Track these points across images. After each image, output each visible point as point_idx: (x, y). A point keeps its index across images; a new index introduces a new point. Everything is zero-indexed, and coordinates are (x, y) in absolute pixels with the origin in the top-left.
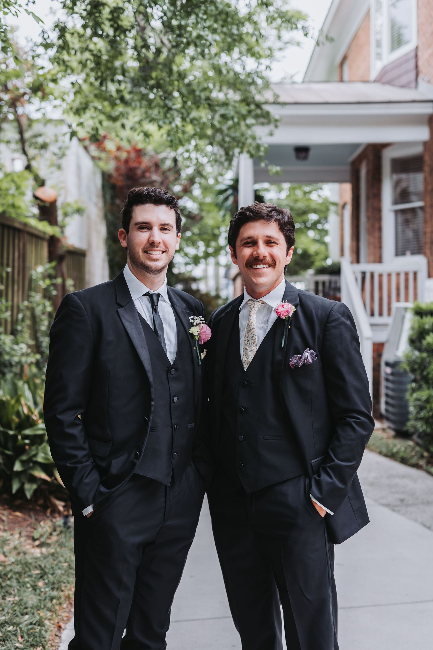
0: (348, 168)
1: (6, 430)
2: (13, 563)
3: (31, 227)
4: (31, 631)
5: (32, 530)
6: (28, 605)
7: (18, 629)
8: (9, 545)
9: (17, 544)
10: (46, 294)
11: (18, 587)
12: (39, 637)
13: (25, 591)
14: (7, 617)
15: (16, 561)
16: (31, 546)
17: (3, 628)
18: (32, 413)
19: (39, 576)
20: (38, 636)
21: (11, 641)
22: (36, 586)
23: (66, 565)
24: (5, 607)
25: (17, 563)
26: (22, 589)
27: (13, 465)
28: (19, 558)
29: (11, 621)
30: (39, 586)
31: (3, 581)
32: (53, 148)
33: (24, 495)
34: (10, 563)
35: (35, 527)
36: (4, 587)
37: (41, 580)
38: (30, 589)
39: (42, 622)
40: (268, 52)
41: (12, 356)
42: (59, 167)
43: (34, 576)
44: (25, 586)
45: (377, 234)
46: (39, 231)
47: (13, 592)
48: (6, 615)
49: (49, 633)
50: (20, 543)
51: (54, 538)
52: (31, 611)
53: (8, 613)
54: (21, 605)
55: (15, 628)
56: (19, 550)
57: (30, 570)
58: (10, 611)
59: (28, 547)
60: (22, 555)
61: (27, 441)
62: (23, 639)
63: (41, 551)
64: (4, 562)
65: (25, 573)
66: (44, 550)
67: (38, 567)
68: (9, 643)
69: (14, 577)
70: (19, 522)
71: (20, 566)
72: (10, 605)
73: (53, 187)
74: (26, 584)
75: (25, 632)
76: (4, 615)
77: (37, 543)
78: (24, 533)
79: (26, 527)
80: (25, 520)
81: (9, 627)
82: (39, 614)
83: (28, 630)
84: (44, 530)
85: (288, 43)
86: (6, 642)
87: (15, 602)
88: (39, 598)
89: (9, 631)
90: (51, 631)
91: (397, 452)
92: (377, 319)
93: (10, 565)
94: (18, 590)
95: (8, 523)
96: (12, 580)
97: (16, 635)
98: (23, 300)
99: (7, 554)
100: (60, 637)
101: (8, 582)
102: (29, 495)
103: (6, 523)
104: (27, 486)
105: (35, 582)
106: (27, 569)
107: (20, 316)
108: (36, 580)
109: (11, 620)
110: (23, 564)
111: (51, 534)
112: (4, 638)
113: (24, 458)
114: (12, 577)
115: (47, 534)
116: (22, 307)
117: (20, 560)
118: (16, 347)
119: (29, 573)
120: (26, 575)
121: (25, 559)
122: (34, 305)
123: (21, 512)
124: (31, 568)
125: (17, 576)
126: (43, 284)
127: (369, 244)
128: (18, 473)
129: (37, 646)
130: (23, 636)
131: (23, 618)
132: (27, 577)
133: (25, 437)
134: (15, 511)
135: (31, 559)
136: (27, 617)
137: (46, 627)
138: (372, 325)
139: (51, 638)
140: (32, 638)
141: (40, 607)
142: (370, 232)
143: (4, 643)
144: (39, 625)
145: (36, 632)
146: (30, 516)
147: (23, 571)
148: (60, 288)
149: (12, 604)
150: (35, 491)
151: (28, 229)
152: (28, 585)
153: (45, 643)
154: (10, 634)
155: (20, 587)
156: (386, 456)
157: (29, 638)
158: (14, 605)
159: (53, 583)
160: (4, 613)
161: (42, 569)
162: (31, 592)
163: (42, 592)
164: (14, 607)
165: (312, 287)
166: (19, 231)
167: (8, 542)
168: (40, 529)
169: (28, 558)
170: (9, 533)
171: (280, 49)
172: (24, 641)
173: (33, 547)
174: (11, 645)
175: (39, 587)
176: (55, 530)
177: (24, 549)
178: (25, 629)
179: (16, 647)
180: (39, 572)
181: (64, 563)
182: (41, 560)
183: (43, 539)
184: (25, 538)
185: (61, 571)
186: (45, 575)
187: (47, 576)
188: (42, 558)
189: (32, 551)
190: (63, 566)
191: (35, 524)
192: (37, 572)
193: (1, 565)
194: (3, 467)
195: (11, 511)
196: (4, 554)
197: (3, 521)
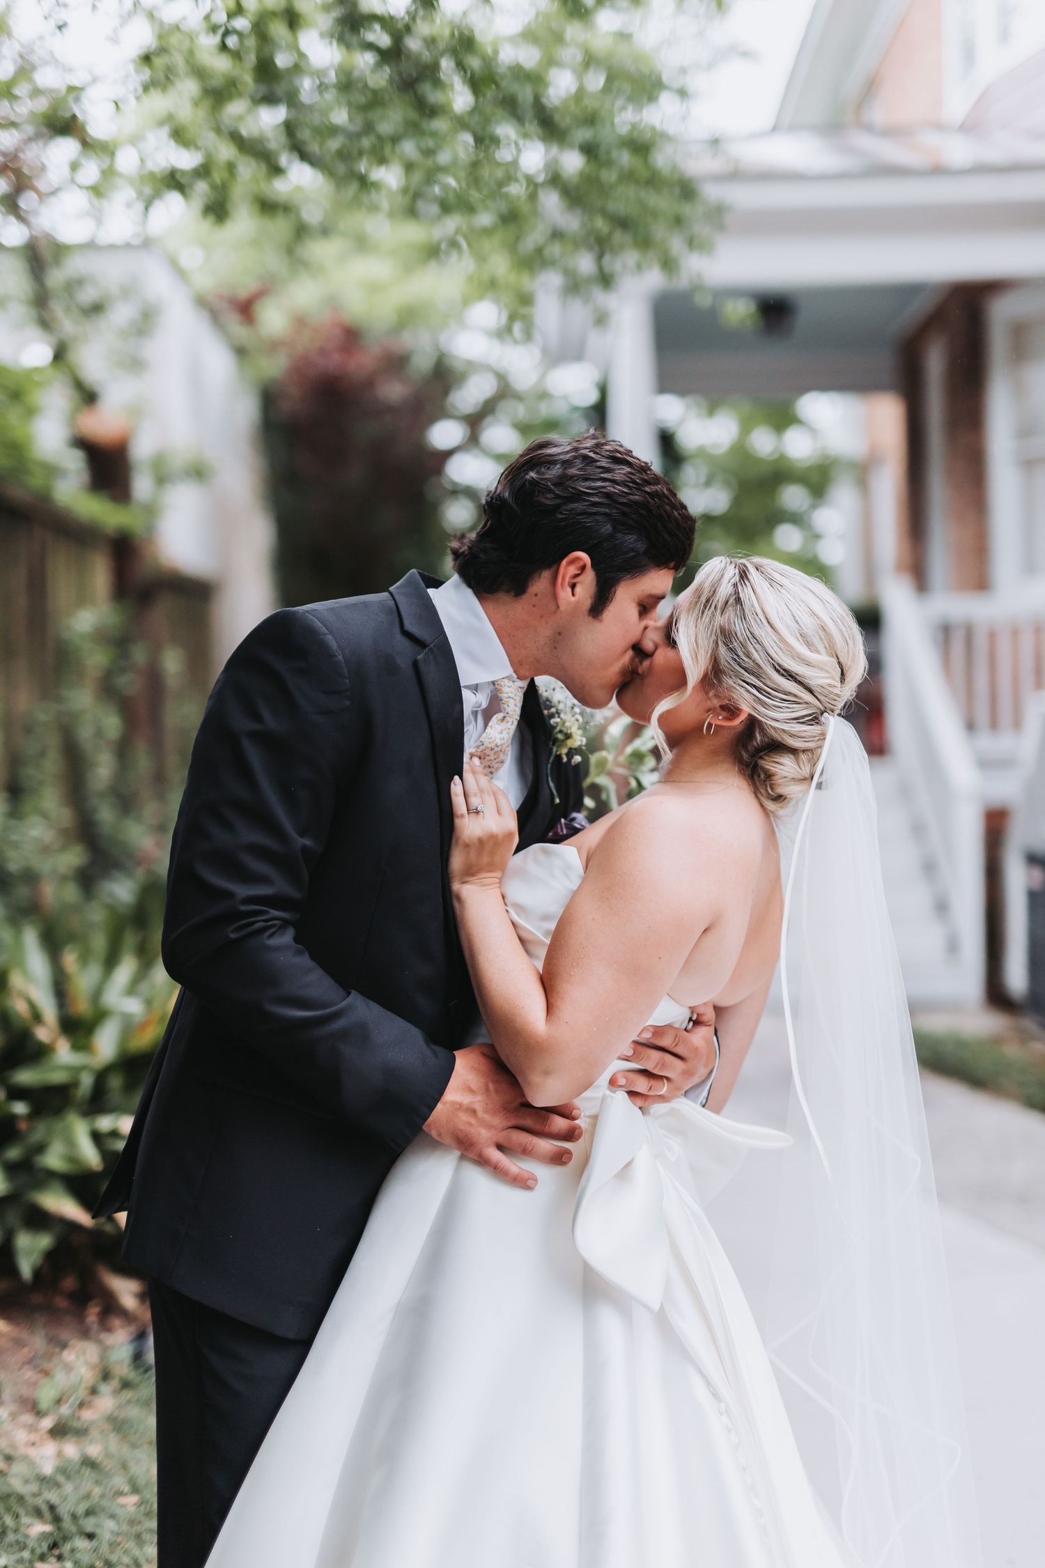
5: (36, 1377)
16: (30, 1434)
18: (37, 1017)
19: (46, 1544)
23: (131, 1501)
33: (15, 1269)
35: (46, 1366)
37: (52, 1559)
42: (136, 366)
43: (30, 1545)
51: (106, 1402)
57: (18, 1524)
59: (21, 1436)
61: (20, 1108)
63: (60, 1451)
66: (68, 1447)
67: (44, 1508)
77: (49, 1421)
79: (20, 1369)
80: (19, 1343)
84: (73, 1378)
92: (985, 741)
102: (26, 1268)
104: (23, 1240)
106: (8, 1520)
108: (37, 1557)
111: (94, 1391)
113: (13, 1153)
115: (82, 1393)
119: (14, 1535)
121: (7, 1480)
123: (7, 1318)
124: (22, 1512)
133: (18, 1093)
146: (32, 1330)
148: (142, 672)
150: (49, 1255)
161: (57, 1519)
166: (26, 514)
168: (61, 1379)
169: (18, 1476)
173: (37, 1437)
176: (106, 1376)
177: (7, 1444)
180: (48, 1528)
181: (126, 1494)
182: (58, 1485)
183: (65, 1410)
184: (13, 1407)
185: (118, 1523)
186: (66, 1538)
187: (71, 1545)
188: (61, 1479)
189: (33, 1452)
190: (123, 1506)
191: (49, 1356)
192: (38, 1528)
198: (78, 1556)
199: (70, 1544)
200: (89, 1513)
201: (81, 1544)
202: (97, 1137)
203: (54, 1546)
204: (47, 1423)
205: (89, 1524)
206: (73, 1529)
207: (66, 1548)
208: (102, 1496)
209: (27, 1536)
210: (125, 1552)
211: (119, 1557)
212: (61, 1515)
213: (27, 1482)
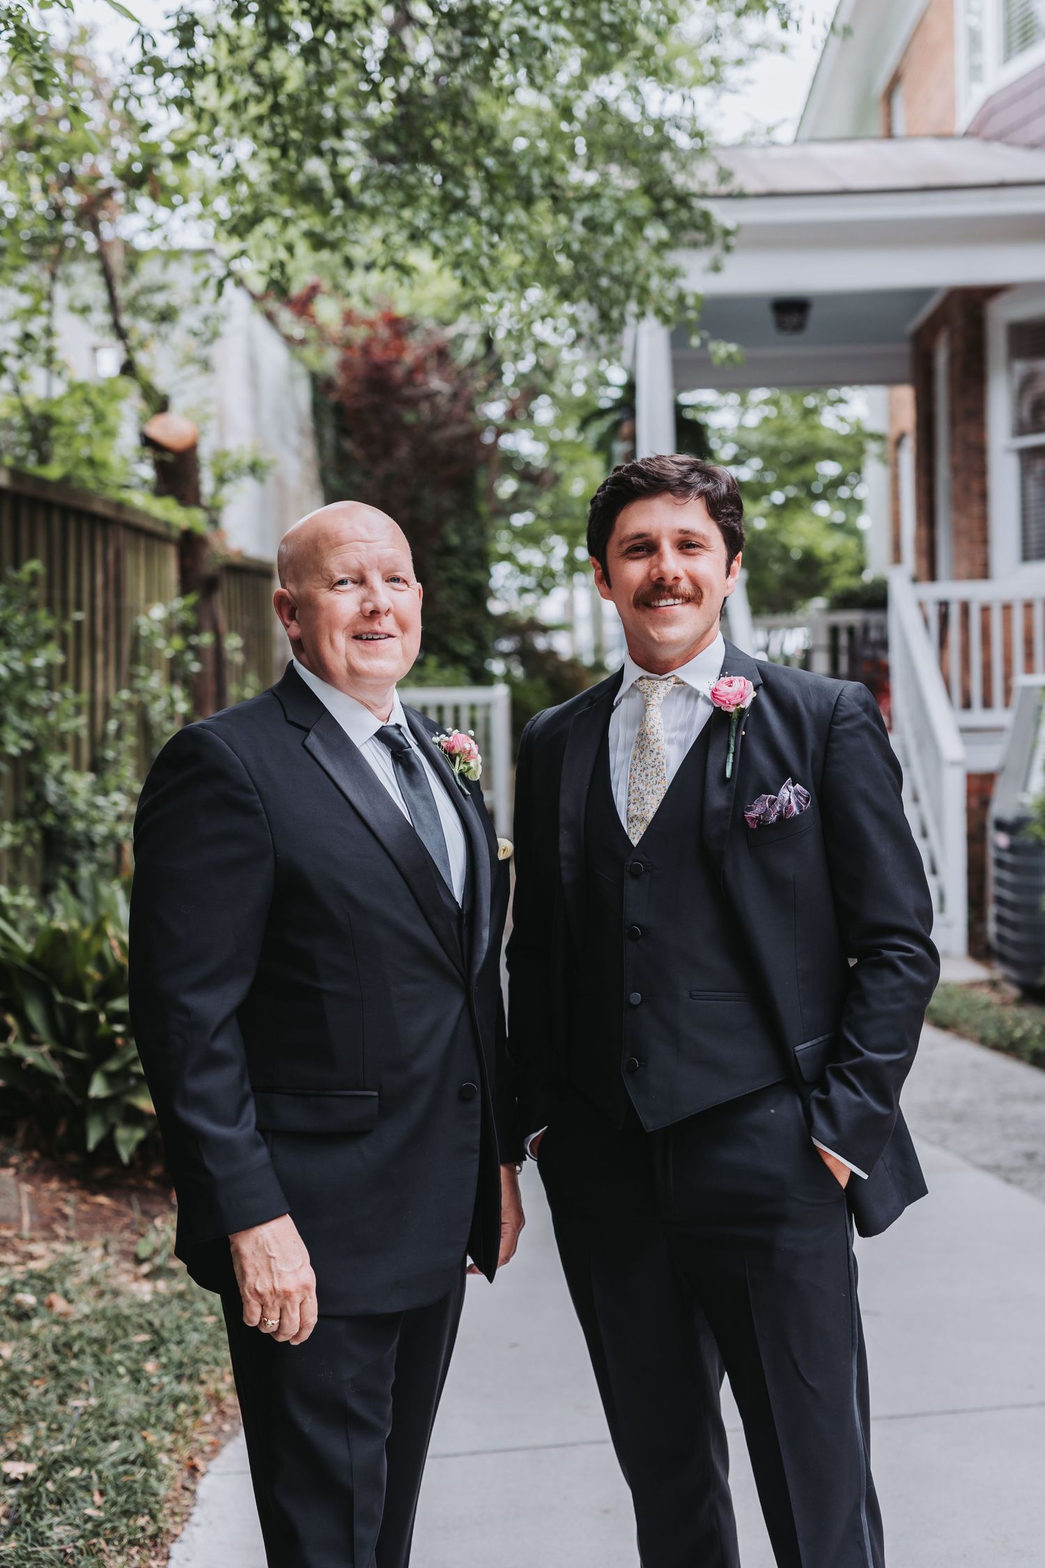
0: (905, 348)
1: (69, 1001)
2: (87, 1317)
3: (135, 511)
4: (124, 1479)
5: (134, 1237)
6: (118, 1417)
7: (93, 1473)
8: (77, 1273)
9: (97, 1273)
10: (176, 673)
11: (97, 1375)
12: (143, 1493)
13: (113, 1384)
14: (68, 1447)
15: (94, 1312)
16: (131, 1277)
17: (57, 1472)
19: (148, 1348)
20: (139, 1491)
21: (75, 1502)
22: (140, 1370)
23: (211, 1320)
24: (66, 1421)
25: (97, 1317)
26: (107, 1379)
27: (87, 1083)
28: (101, 1304)
29: (78, 1456)
30: (147, 1372)
31: (63, 1362)
32: (189, 320)
33: (116, 1156)
34: (78, 1316)
35: (142, 1230)
36: (65, 1374)
37: (152, 1358)
38: (126, 1380)
39: (151, 1457)
40: (709, 71)
41: (93, 822)
42: (206, 365)
43: (136, 1347)
44: (114, 1372)
45: (975, 509)
46: (156, 520)
47: (84, 1387)
48: (67, 1440)
49: (166, 1482)
50: (106, 1269)
52: (125, 1431)
53: (71, 1436)
54: (102, 1416)
55: (85, 1473)
56: (103, 1287)
57: (126, 1334)
58: (77, 1432)
59: (124, 1278)
60: (108, 1297)
61: (119, 1028)
62: (105, 1499)
63: (155, 1287)
64: (65, 1315)
65: (115, 1340)
66: (161, 1285)
67: (146, 1326)
68: (71, 1507)
69: (88, 1350)
70: (105, 1220)
71: (102, 1323)
72: (76, 1415)
73: (186, 414)
74: (115, 1368)
75: (110, 1482)
76: (62, 1442)
77: (145, 1268)
78: (113, 1247)
79: (121, 1231)
80: (118, 1214)
81: (72, 1469)
82: (144, 1438)
83: (117, 1477)
84: (163, 1237)
85: (757, 46)
86: (65, 1505)
87: (90, 1410)
88: (147, 1399)
89: (73, 1480)
90: (173, 1478)
91: (1024, 1039)
92: (978, 717)
93: (79, 1321)
94: (97, 1381)
95: (78, 1222)
96: (82, 1357)
97: (87, 1489)
98: (118, 689)
99: (72, 1295)
100: (193, 1492)
101: (74, 1363)
102: (125, 1154)
103: (71, 1222)
104: (122, 1133)
105: (136, 1361)
106: (119, 1332)
107: (112, 726)
108: (140, 1357)
109: (77, 1452)
110: (109, 1320)
112: (61, 1497)
113: (113, 1066)
114: (82, 1351)
116: (115, 704)
117: (103, 1311)
118: (100, 801)
119: (122, 1342)
120: (116, 1346)
121: (116, 1307)
122: (146, 698)
123: (108, 1195)
124: (130, 1329)
125: (95, 1347)
126: (168, 648)
127: (957, 533)
128: (100, 1103)
129: (137, 1513)
130: (106, 1490)
131: (107, 1448)
132: (118, 1351)
133: (116, 1017)
134: (95, 1193)
135: (130, 1306)
136: (115, 1445)
137: (160, 1468)
138: (965, 731)
139: (171, 1494)
140: (124, 1497)
141: (148, 1421)
142: (959, 504)
143: (58, 1508)
144: (143, 1465)
145: (135, 1482)
146: (130, 1205)
147: (110, 1337)
148: (209, 657)
149: (82, 1415)
150: (142, 1146)
151: (127, 517)
152: (122, 1370)
153: (157, 1507)
154: (73, 1486)
155: (102, 1374)
156: (996, 1047)
157: (119, 1494)
158: (85, 1417)
159: (181, 1365)
160: (61, 1436)
161: (155, 1332)
162: (127, 1385)
163: (153, 1385)
164: (86, 1422)
165: (823, 639)
166: (105, 521)
167: (77, 1267)
168: (152, 1237)
169: (122, 1302)
170: (78, 1247)
171: (740, 62)
172: (106, 1502)
173: (136, 1278)
174: (74, 1512)
175: (147, 1375)
177: (114, 1283)
178: (109, 1473)
179: (86, 1517)
180: (148, 1337)
181: (206, 1315)
182: (153, 1310)
183: (158, 1260)
184: (117, 1257)
185: (200, 1334)
186: (162, 1344)
187: (166, 1348)
188: (156, 1305)
189: (133, 1288)
190: (204, 1323)
191: (142, 1224)
192: (142, 1337)
193: (57, 1322)
194: (63, 1088)
195: (84, 1194)
196: (66, 1295)
197: (65, 1217)
198: (171, 1355)
201: (173, 1347)
203: (154, 1348)
205: (180, 1335)
206: (168, 1338)
208: (188, 1318)
209: (133, 1343)
210: (207, 1353)
212: (159, 1327)
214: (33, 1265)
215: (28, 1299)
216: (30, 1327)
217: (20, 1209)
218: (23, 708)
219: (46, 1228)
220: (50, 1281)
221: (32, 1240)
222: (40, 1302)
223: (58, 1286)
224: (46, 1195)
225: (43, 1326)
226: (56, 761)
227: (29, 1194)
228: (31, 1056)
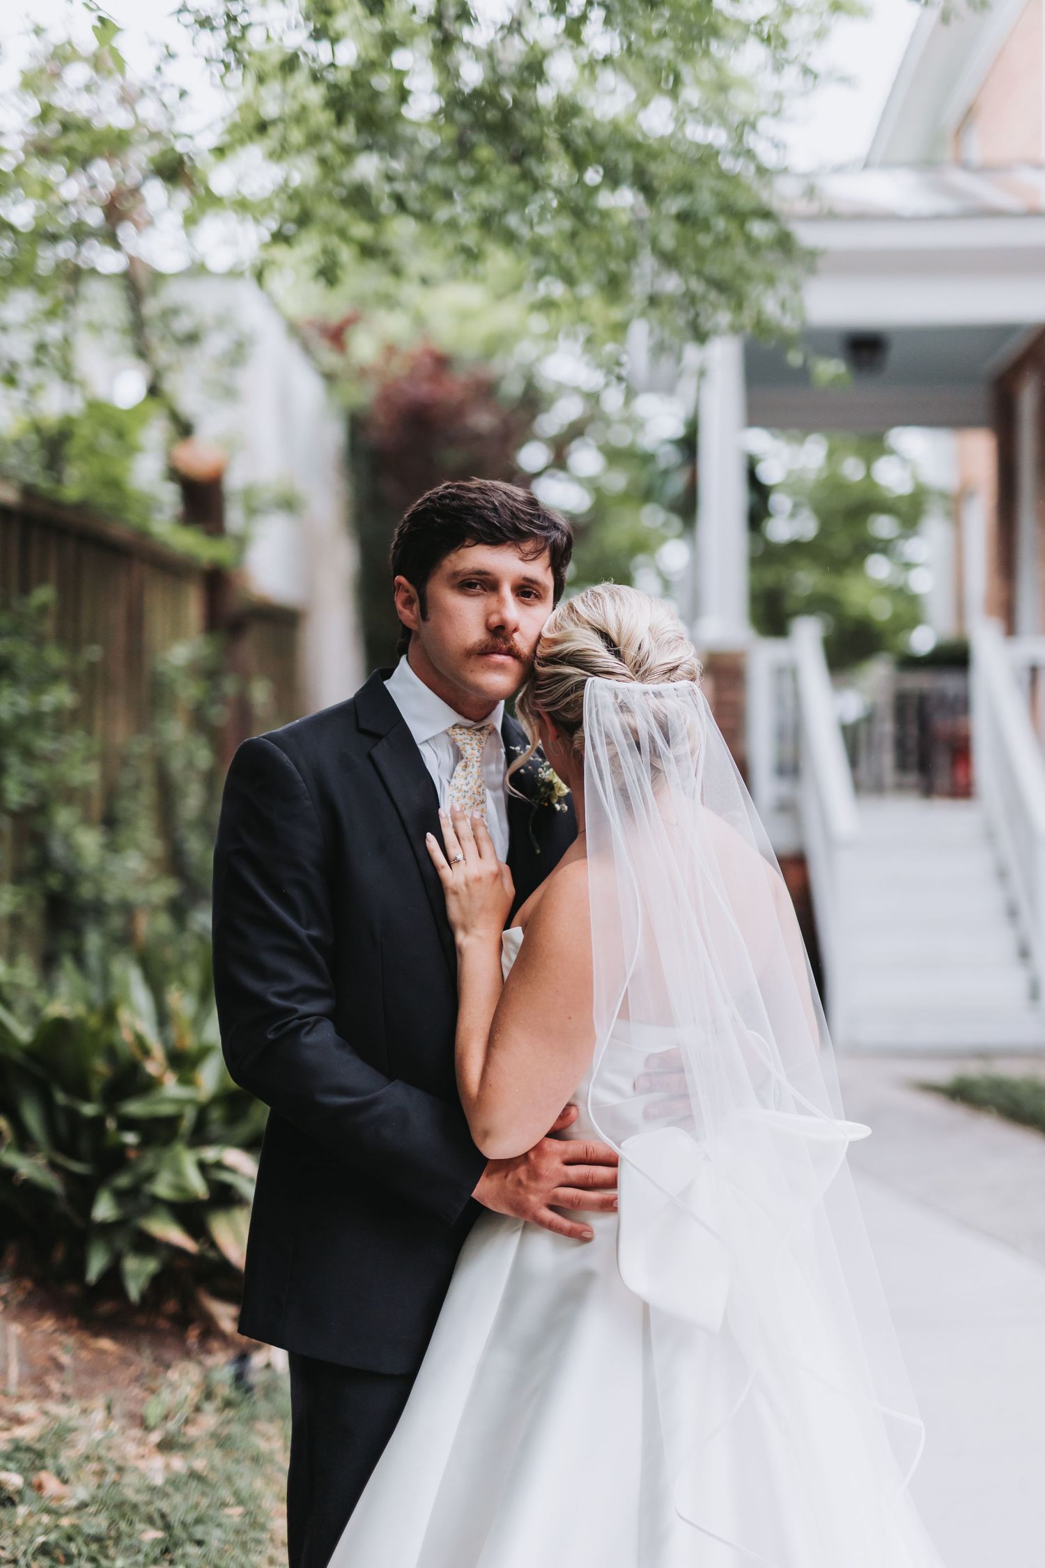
0: (984, 392)
1: (73, 1102)
2: (82, 1506)
3: (160, 542)
5: (144, 1394)
9: (98, 1443)
10: (199, 722)
15: (95, 1497)
16: (139, 1447)
18: (146, 1052)
19: (159, 1549)
23: (235, 1512)
25: (96, 1504)
27: (91, 1202)
28: (104, 1487)
32: (216, 344)
33: (121, 1292)
34: (73, 1503)
35: (153, 1384)
41: (103, 886)
42: (230, 393)
43: (144, 1549)
50: (110, 1437)
51: (209, 1420)
57: (133, 1530)
59: (131, 1449)
61: (130, 1138)
63: (168, 1464)
64: (59, 1498)
65: (118, 1539)
66: (178, 1463)
67: (156, 1516)
69: (85, 1551)
70: (108, 1371)
71: (104, 1514)
77: (157, 1437)
78: (116, 1410)
79: (129, 1385)
80: (125, 1362)
84: (179, 1396)
93: (73, 1511)
95: (76, 1373)
99: (68, 1474)
102: (134, 1289)
103: (68, 1376)
104: (131, 1264)
106: (123, 1526)
108: (149, 1563)
110: (111, 1510)
111: (198, 1409)
113: (123, 1181)
114: (78, 1554)
115: (187, 1410)
117: (106, 1496)
119: (128, 1540)
120: (120, 1546)
121: (121, 1490)
122: (166, 749)
123: (114, 1337)
124: (136, 1519)
125: (94, 1548)
128: (106, 1229)
132: (122, 1555)
133: (128, 1124)
134: (97, 1334)
146: (138, 1350)
147: (113, 1533)
150: (155, 1279)
151: (149, 548)
161: (167, 1527)
166: (126, 550)
167: (74, 1435)
168: (166, 1396)
169: (130, 1486)
170: (75, 1409)
173: (145, 1450)
176: (209, 1395)
177: (118, 1456)
180: (159, 1534)
181: (232, 1505)
182: (166, 1495)
183: (171, 1426)
184: (123, 1422)
185: (225, 1531)
186: (177, 1544)
187: (182, 1550)
188: (170, 1489)
189: (141, 1464)
190: (229, 1516)
191: (155, 1376)
192: (152, 1535)
193: (48, 1511)
194: (63, 1207)
195: (85, 1336)
196: (59, 1473)
197: (60, 1367)
198: (189, 1561)
199: (180, 1550)
200: (198, 1521)
201: (192, 1550)
202: (203, 1167)
203: (166, 1551)
204: (155, 1437)
205: (199, 1532)
206: (183, 1536)
207: (179, 1552)
208: (209, 1506)
209: (140, 1542)
210: (232, 1557)
211: (227, 1563)
212: (172, 1521)
213: (138, 1491)
214: (20, 1432)
215: (14, 1480)
216: (14, 1515)
217: (6, 1357)
218: (29, 755)
219: (37, 1381)
220: (40, 1455)
221: (20, 1398)
222: (28, 1484)
223: (49, 1462)
224: (38, 1337)
225: (31, 1514)
226: (64, 817)
227: (19, 1337)
228: (28, 1167)
